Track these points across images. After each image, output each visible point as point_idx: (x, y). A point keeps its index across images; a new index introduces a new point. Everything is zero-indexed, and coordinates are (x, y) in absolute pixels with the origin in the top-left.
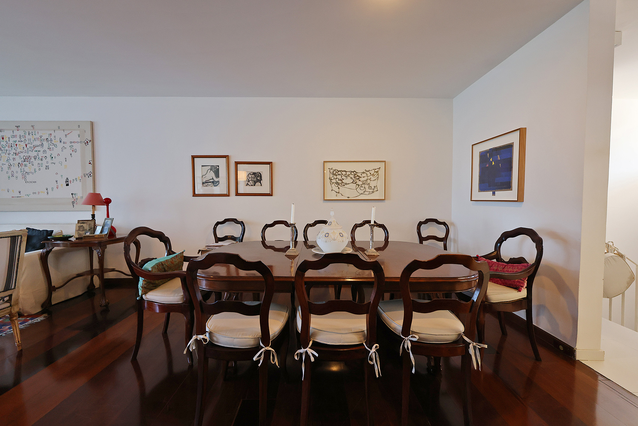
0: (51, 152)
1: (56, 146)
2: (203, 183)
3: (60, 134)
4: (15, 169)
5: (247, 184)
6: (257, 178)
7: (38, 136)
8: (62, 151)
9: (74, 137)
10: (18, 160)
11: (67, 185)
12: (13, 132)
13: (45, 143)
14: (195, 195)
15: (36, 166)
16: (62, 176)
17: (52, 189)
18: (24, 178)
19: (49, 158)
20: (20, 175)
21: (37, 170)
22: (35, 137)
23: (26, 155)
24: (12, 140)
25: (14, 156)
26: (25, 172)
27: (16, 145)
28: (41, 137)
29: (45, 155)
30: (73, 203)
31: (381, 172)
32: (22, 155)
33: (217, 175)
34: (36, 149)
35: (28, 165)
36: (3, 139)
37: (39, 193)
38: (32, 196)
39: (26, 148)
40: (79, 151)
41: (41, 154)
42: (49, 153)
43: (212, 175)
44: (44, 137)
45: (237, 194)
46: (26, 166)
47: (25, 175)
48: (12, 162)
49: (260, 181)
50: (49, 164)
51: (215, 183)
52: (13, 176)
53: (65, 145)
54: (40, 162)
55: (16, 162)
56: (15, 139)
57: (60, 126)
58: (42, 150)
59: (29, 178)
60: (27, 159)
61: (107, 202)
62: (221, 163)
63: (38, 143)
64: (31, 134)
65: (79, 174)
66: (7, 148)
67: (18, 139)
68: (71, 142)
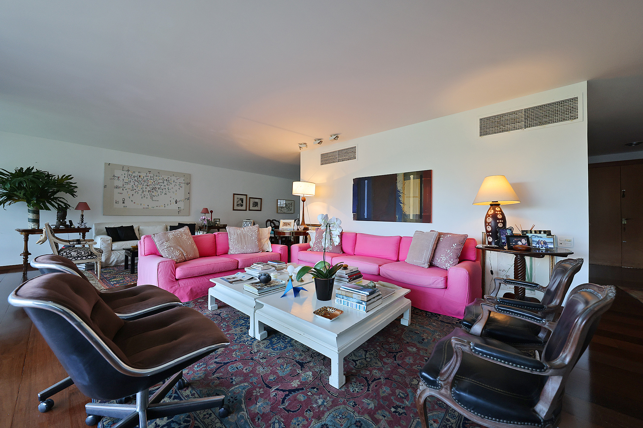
0: (168, 186)
1: (171, 184)
2: (237, 205)
3: (174, 178)
4: (146, 193)
5: (253, 206)
6: (256, 204)
7: (161, 178)
8: (175, 186)
9: (181, 180)
10: (148, 189)
11: (176, 203)
12: (147, 174)
13: (165, 182)
14: (234, 210)
15: (159, 193)
16: (173, 198)
17: (168, 205)
18: (152, 198)
19: (167, 189)
20: (149, 196)
21: (160, 195)
22: (159, 178)
23: (154, 186)
24: (145, 178)
25: (146, 187)
26: (152, 196)
27: (148, 181)
28: (163, 178)
29: (165, 187)
30: (179, 212)
31: (293, 204)
32: (151, 186)
33: (243, 203)
34: (159, 184)
35: (155, 192)
36: (140, 177)
37: (160, 206)
38: (155, 208)
39: (153, 183)
40: (183, 187)
41: (162, 187)
42: (167, 187)
43: (240, 202)
44: (165, 179)
45: (250, 210)
46: (153, 192)
47: (152, 197)
48: (144, 189)
49: (257, 205)
50: (167, 192)
51: (242, 205)
52: (144, 197)
53: (176, 184)
54: (162, 191)
55: (147, 190)
56: (147, 178)
57: (174, 174)
58: (163, 185)
59: (154, 198)
60: (154, 189)
61: (212, 212)
62: (244, 197)
63: (161, 181)
64: (157, 176)
65: (183, 198)
66: (142, 182)
67: (149, 178)
68: (180, 183)
